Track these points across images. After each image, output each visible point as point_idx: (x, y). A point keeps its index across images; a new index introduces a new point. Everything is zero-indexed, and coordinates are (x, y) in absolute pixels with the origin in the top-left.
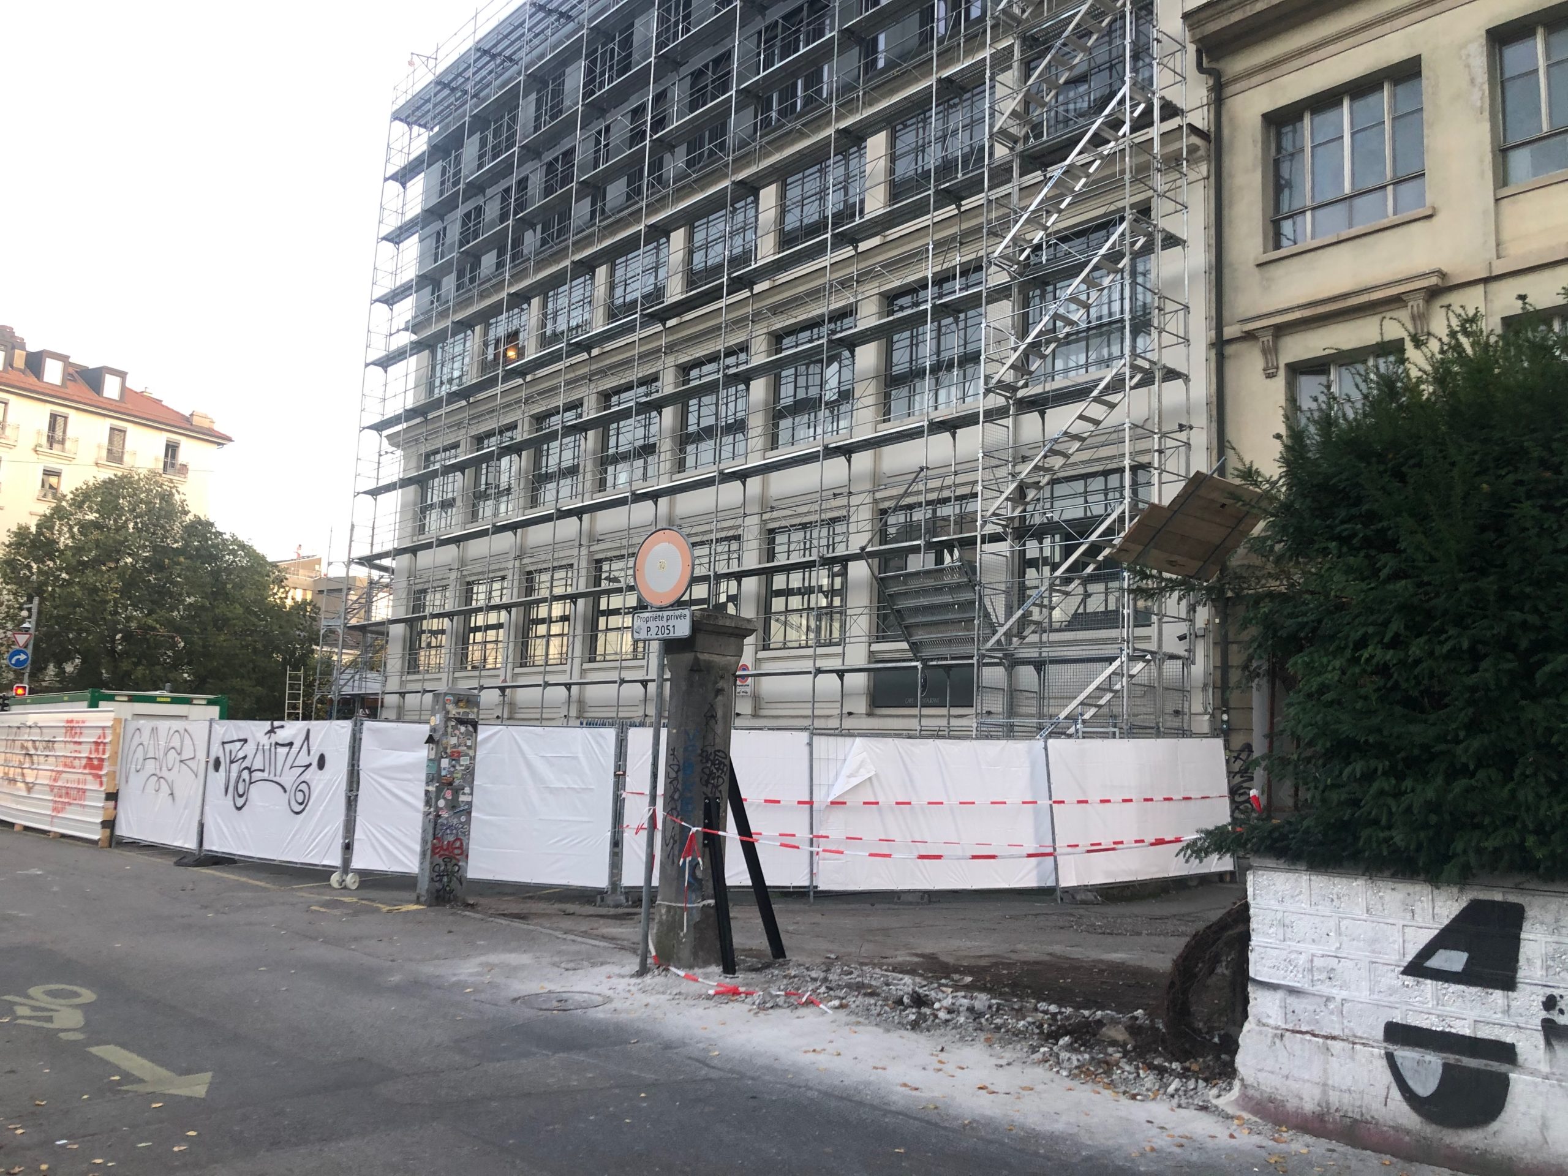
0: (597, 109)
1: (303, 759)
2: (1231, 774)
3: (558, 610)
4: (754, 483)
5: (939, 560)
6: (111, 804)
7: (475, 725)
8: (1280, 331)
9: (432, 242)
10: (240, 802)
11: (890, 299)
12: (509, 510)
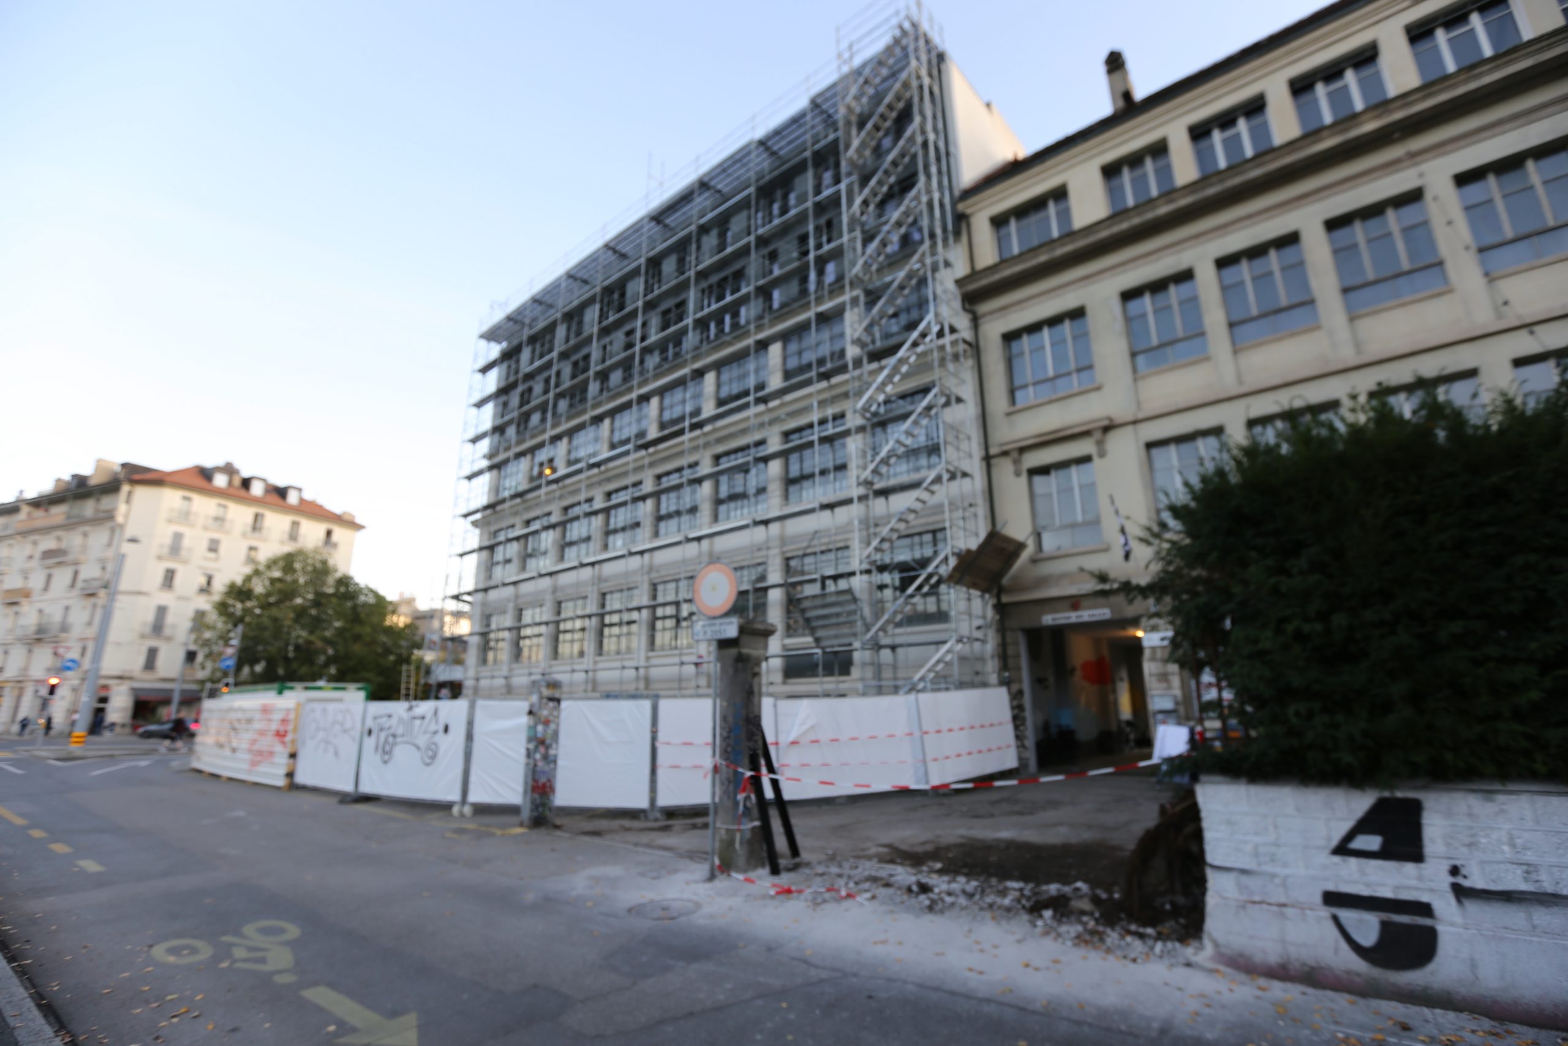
0: (605, 331)
1: (433, 727)
2: (1013, 708)
3: (578, 624)
4: (705, 543)
5: (823, 587)
6: (291, 761)
7: (558, 701)
8: (1022, 450)
9: (500, 408)
10: (386, 757)
11: (787, 435)
12: (546, 564)
